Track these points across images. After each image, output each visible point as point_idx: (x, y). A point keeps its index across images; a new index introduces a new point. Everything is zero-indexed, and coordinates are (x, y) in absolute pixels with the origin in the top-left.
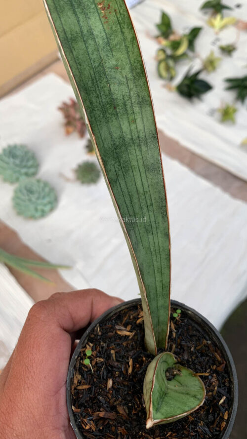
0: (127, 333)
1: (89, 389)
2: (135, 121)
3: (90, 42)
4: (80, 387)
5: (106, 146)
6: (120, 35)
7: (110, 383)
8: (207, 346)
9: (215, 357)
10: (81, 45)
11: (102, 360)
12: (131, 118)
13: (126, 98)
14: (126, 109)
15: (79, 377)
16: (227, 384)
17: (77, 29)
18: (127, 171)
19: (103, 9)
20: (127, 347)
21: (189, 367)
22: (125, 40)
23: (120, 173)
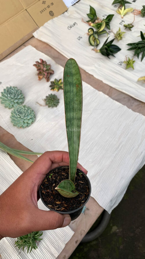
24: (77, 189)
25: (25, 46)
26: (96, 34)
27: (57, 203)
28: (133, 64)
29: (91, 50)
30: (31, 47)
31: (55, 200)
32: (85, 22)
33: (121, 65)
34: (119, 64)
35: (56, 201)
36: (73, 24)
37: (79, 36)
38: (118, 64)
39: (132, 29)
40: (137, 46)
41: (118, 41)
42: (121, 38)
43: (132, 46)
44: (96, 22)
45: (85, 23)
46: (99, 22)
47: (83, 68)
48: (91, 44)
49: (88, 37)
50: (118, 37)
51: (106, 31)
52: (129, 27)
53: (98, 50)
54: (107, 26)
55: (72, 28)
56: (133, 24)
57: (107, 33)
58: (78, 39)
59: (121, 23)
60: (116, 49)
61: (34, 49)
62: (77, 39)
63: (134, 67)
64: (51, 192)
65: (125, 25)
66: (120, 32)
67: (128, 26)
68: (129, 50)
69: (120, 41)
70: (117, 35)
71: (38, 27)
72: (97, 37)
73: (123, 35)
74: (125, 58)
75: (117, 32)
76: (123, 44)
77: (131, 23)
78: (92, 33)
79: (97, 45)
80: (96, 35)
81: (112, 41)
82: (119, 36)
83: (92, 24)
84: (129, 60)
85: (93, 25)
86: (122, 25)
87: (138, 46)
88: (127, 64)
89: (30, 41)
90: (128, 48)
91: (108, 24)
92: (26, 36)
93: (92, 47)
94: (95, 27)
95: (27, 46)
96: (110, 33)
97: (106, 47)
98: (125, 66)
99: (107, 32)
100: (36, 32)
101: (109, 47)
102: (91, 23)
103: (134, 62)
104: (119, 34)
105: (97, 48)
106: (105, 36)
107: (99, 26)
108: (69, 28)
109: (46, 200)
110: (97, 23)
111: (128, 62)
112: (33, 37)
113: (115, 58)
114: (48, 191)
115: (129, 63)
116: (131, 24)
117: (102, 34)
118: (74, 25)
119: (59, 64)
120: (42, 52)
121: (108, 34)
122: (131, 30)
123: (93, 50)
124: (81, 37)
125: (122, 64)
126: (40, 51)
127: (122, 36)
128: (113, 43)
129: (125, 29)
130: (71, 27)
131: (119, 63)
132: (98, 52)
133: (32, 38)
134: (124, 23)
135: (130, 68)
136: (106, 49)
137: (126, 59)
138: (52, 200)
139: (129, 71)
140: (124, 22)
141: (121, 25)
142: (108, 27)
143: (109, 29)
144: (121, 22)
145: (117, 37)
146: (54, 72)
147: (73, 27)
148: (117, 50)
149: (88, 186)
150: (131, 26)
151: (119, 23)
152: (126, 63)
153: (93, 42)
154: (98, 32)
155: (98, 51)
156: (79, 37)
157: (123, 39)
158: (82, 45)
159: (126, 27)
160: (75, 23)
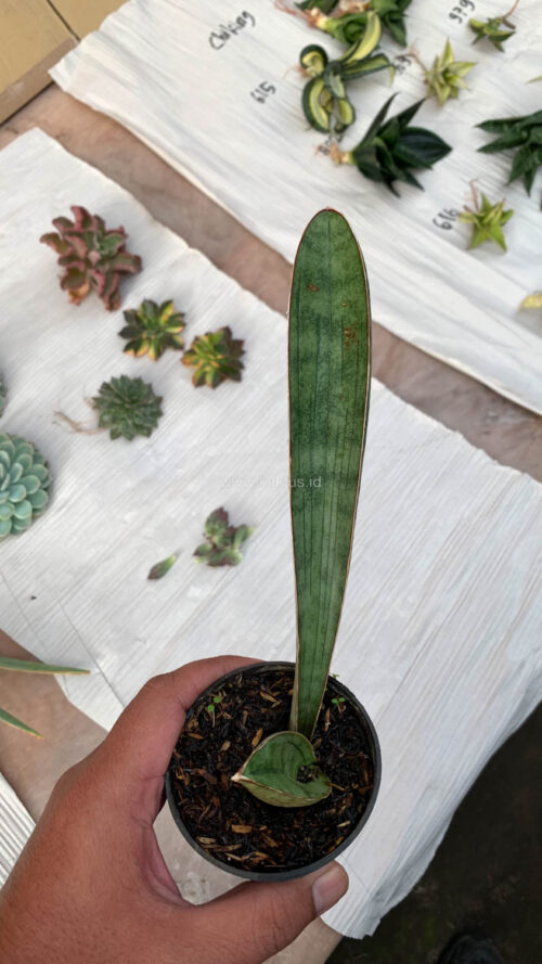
0: (272, 699)
1: (201, 741)
2: (342, 456)
3: (324, 365)
4: (192, 735)
5: (301, 471)
6: (355, 366)
7: (227, 745)
8: (361, 760)
9: (363, 776)
10: (311, 366)
11: (229, 717)
12: (340, 451)
13: (341, 431)
14: (337, 441)
15: (196, 724)
16: (359, 809)
17: (314, 350)
18: (317, 504)
19: (348, 336)
20: (264, 715)
21: (328, 774)
22: (357, 373)
23: (309, 503)
24: (322, 766)
25: (17, 133)
26: (335, 74)
27: (237, 829)
28: (502, 225)
29: (313, 150)
30: (44, 134)
31: (226, 815)
32: (292, 7)
33: (449, 227)
34: (440, 221)
35: (233, 823)
36: (234, 20)
37: (261, 81)
38: (434, 221)
39: (506, 44)
40: (525, 134)
41: (440, 105)
42: (454, 93)
43: (501, 131)
44: (341, 11)
45: (290, 17)
46: (357, 8)
47: (272, 245)
48: (313, 123)
49: (302, 85)
50: (442, 86)
51: (386, 59)
52: (492, 35)
53: (344, 154)
54: (394, 28)
55: (229, 42)
56: (510, 20)
57: (389, 65)
58: (257, 95)
59: (460, 10)
60: (425, 147)
61: (58, 146)
62: (252, 94)
63: (507, 241)
64: (213, 780)
65: (477, 25)
66: (450, 60)
67: (485, 31)
68: (486, 150)
69: (450, 108)
70: (435, 76)
71: (73, 38)
72: (340, 91)
73: (464, 78)
74: (466, 193)
75: (435, 65)
76: (458, 124)
77: (504, 13)
78: (318, 68)
79: (342, 129)
80: (338, 78)
81: (409, 113)
82: (444, 82)
83: (323, 21)
84: (487, 208)
85: (327, 23)
86: (461, 20)
87: (529, 135)
88: (475, 226)
89: (38, 109)
90: (483, 143)
91: (395, 17)
92: (18, 82)
93: (321, 139)
94: (337, 35)
95: (25, 130)
96: (405, 64)
97: (377, 141)
98: (469, 233)
99: (391, 58)
100: (63, 61)
101: (390, 144)
102: (318, 15)
103: (506, 215)
104: (446, 71)
105: (340, 141)
106: (380, 82)
107: (353, 28)
108: (217, 42)
109: (191, 814)
110: (348, 14)
111: (481, 219)
112: (52, 84)
113: (419, 191)
114: (202, 772)
115: (486, 221)
116: (504, 20)
117: (366, 73)
118: (241, 22)
119: (165, 224)
120: (93, 164)
121: (396, 68)
122: (501, 49)
123: (323, 150)
124: (272, 88)
125: (452, 223)
126: (83, 158)
127: (459, 82)
128: (417, 122)
129: (475, 42)
130: (225, 36)
131: (441, 215)
132: (347, 164)
133: (50, 93)
134: (469, 14)
135: (487, 245)
136: (380, 154)
137: (470, 196)
138: (217, 814)
139: (480, 258)
140: (469, 7)
141: (457, 20)
142: (398, 32)
143: (403, 44)
144: (456, 9)
145: (437, 86)
146: (144, 264)
147: (233, 36)
148: (435, 151)
149: (370, 754)
150: (503, 29)
151: (450, 11)
152: (470, 222)
153: (324, 116)
154: (349, 61)
155: (346, 159)
156: (262, 86)
157: (464, 95)
158: (273, 127)
159: (477, 30)
160: (245, 14)
